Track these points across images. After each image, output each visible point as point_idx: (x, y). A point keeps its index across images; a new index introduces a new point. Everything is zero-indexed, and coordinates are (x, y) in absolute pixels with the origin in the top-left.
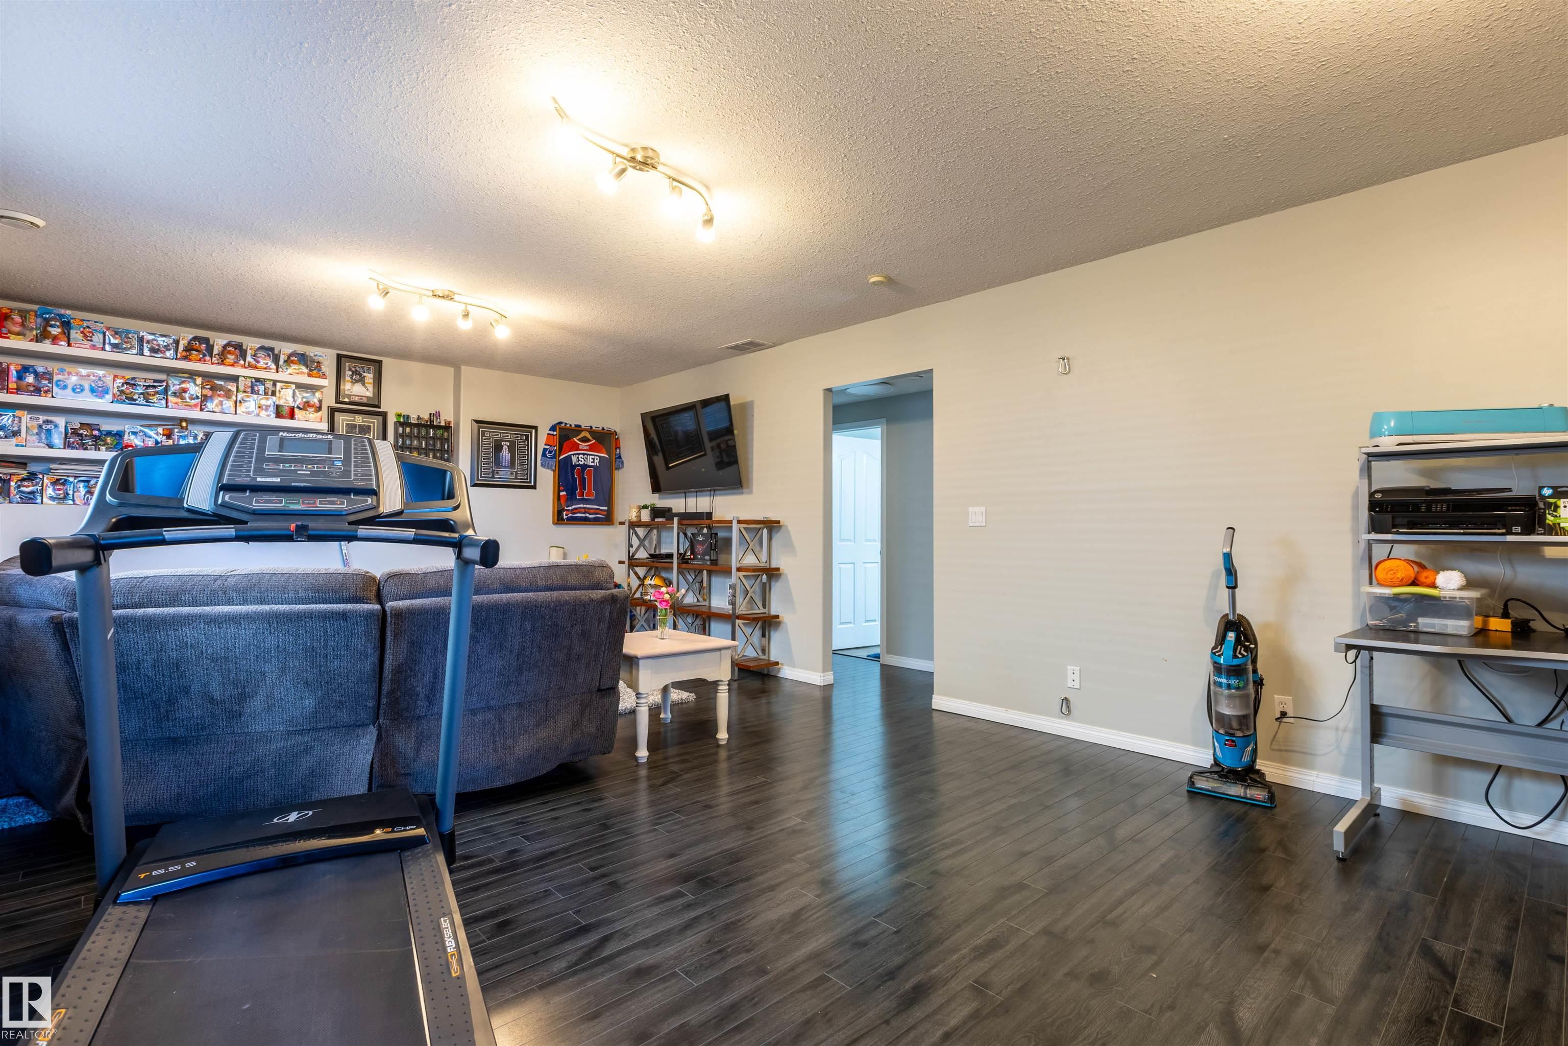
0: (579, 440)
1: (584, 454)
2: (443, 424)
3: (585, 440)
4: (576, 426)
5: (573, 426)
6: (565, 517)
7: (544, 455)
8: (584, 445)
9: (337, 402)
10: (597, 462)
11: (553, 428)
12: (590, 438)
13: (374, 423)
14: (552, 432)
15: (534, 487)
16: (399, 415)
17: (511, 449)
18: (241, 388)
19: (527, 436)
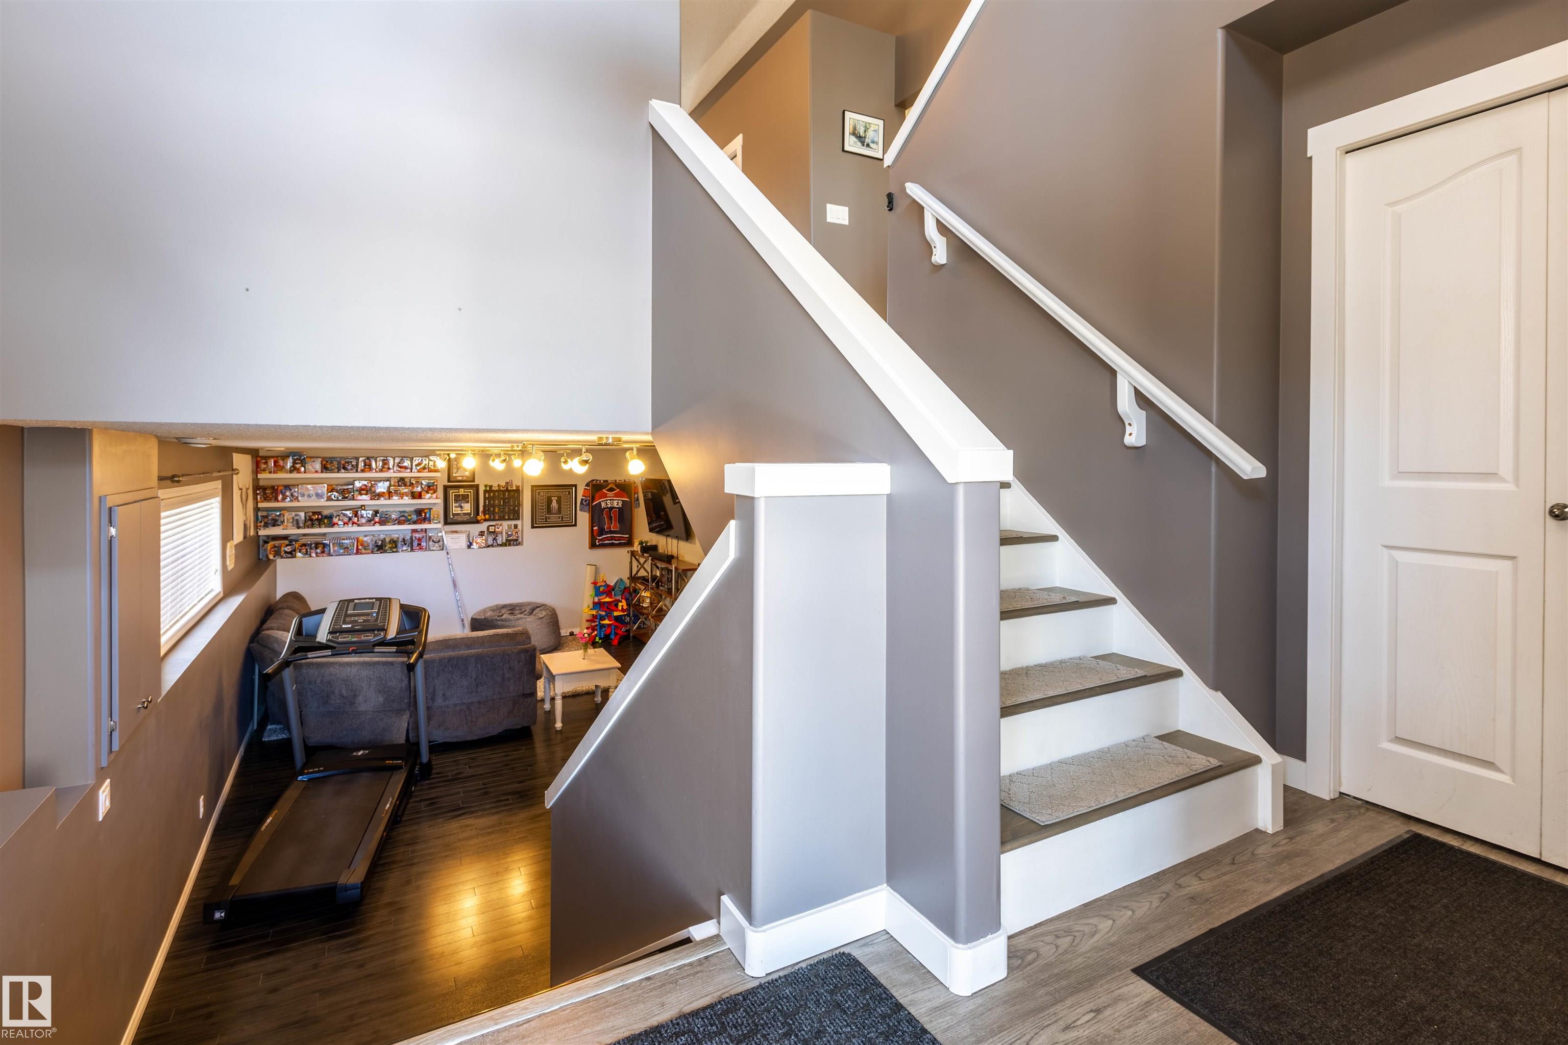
0: (607, 490)
1: (610, 500)
2: (514, 488)
3: (611, 490)
4: (604, 481)
5: (602, 481)
6: (597, 544)
7: (582, 503)
8: (610, 494)
9: (448, 482)
10: (620, 505)
11: (587, 485)
12: (615, 488)
13: (471, 492)
14: (586, 488)
15: (575, 525)
16: (486, 486)
17: (559, 502)
18: (392, 483)
19: (569, 492)
